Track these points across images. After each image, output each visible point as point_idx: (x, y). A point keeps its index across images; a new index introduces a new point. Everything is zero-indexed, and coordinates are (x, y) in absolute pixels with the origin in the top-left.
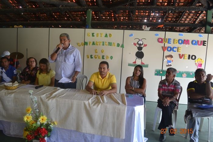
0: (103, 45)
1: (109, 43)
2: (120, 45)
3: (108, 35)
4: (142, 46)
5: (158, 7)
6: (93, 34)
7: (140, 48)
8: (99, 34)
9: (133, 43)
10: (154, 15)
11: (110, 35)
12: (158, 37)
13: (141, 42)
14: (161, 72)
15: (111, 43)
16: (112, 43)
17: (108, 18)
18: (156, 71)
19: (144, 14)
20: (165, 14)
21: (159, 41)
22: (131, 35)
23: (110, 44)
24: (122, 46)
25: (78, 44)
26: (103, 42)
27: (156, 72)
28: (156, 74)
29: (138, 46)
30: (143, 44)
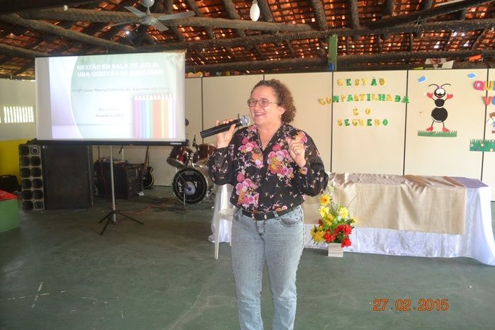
0: (369, 100)
1: (380, 95)
2: (402, 99)
3: (377, 82)
4: (444, 98)
5: (468, 22)
6: (348, 81)
7: (440, 102)
8: (360, 80)
9: (425, 94)
10: (457, 36)
11: (382, 81)
12: (474, 79)
13: (440, 91)
14: (482, 145)
15: (384, 95)
16: (386, 96)
17: (362, 46)
18: (473, 142)
19: (437, 34)
20: (479, 32)
21: (476, 87)
22: (422, 79)
23: (382, 97)
24: (406, 100)
25: (319, 100)
26: (369, 95)
27: (472, 145)
28: (472, 149)
29: (436, 98)
30: (444, 94)
